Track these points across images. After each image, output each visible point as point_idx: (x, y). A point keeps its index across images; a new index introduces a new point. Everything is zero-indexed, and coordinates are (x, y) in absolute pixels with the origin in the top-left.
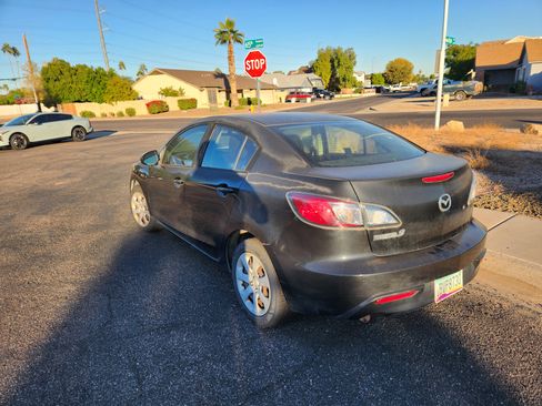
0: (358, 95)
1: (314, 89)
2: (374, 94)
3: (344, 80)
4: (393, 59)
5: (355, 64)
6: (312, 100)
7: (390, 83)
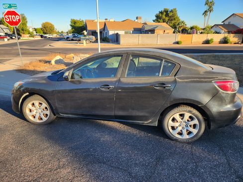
0: (32, 38)
1: (6, 33)
2: (40, 38)
3: (23, 30)
4: (44, 22)
5: (27, 22)
6: (8, 40)
7: (45, 33)
